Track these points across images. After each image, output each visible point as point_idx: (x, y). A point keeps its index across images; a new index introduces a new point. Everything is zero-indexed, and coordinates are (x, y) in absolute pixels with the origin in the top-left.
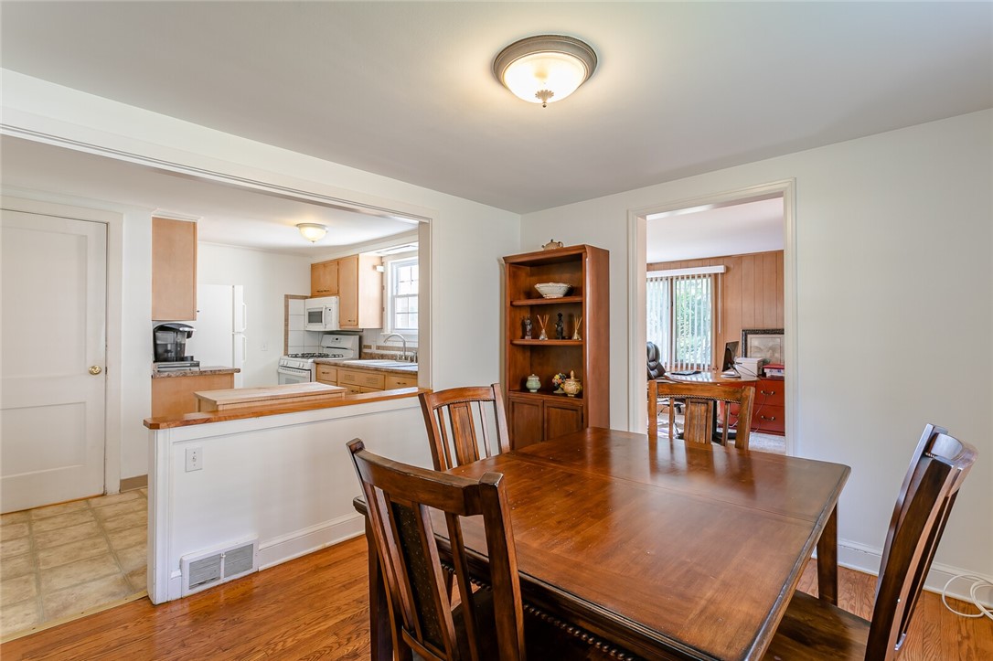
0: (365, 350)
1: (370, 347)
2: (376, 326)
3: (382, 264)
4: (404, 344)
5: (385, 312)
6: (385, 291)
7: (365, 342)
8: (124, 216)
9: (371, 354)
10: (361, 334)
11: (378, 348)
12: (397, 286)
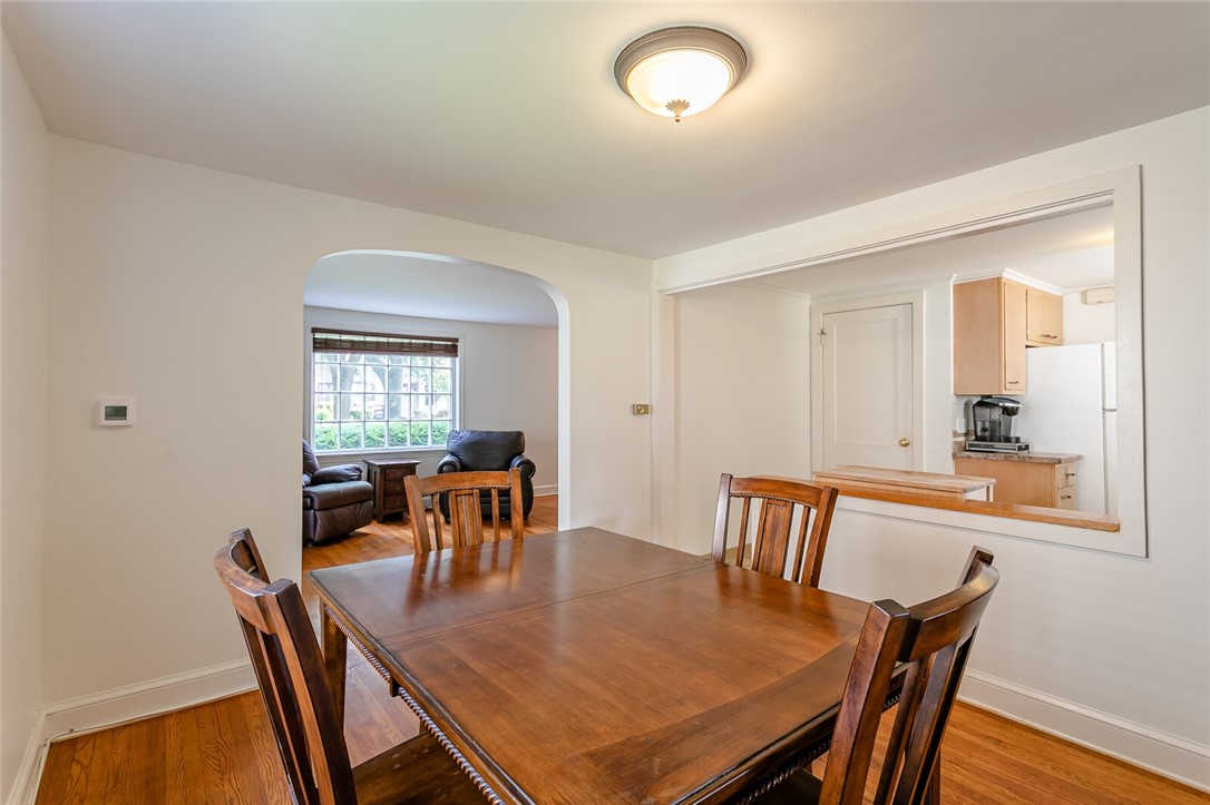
8: (924, 291)
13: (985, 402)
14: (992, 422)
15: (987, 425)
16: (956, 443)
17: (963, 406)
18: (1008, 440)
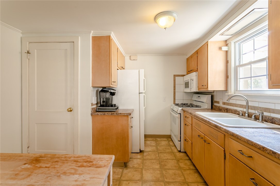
0: (215, 104)
1: (218, 102)
2: (222, 88)
3: (227, 45)
4: (247, 103)
5: (229, 79)
6: (229, 64)
7: (215, 99)
8: (79, 37)
9: (219, 107)
10: (212, 94)
11: (224, 103)
12: (239, 59)
13: (104, 90)
14: (106, 98)
15: (105, 100)
16: (93, 109)
17: (95, 92)
18: (112, 106)
